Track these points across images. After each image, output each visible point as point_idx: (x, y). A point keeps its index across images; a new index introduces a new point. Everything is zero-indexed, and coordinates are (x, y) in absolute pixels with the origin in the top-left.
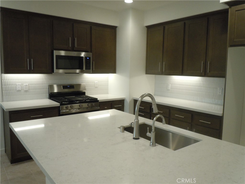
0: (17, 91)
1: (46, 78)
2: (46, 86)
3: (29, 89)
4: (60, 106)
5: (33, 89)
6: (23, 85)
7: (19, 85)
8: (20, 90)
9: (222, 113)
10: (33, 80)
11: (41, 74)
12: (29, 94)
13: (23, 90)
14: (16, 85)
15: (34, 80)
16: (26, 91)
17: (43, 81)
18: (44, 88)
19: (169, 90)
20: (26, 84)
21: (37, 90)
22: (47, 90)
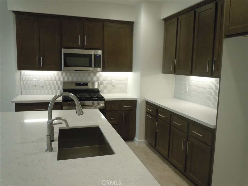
0: (34, 86)
1: (61, 75)
2: (61, 83)
3: (44, 85)
4: (62, 102)
5: (48, 85)
6: (39, 81)
7: (35, 80)
8: (36, 85)
9: (215, 124)
10: (48, 77)
11: (56, 71)
12: (44, 89)
13: (39, 86)
14: (33, 80)
15: (50, 77)
16: (42, 87)
17: (58, 77)
18: (59, 84)
19: (187, 92)
20: (42, 80)
21: (52, 86)
22: (62, 86)
